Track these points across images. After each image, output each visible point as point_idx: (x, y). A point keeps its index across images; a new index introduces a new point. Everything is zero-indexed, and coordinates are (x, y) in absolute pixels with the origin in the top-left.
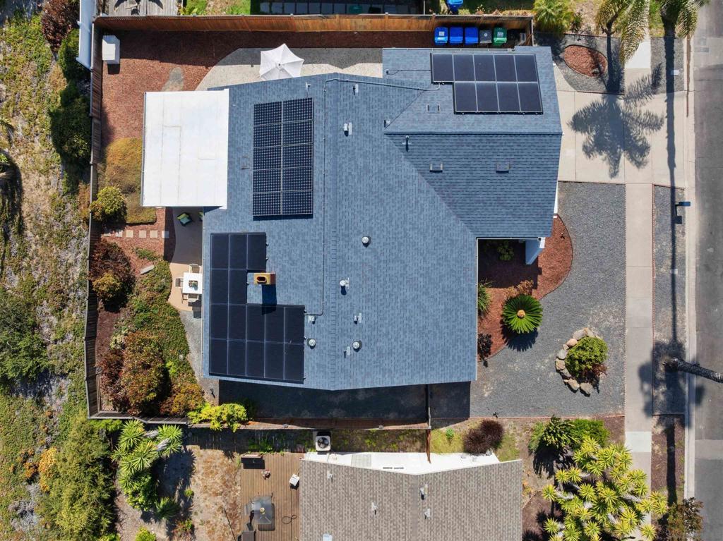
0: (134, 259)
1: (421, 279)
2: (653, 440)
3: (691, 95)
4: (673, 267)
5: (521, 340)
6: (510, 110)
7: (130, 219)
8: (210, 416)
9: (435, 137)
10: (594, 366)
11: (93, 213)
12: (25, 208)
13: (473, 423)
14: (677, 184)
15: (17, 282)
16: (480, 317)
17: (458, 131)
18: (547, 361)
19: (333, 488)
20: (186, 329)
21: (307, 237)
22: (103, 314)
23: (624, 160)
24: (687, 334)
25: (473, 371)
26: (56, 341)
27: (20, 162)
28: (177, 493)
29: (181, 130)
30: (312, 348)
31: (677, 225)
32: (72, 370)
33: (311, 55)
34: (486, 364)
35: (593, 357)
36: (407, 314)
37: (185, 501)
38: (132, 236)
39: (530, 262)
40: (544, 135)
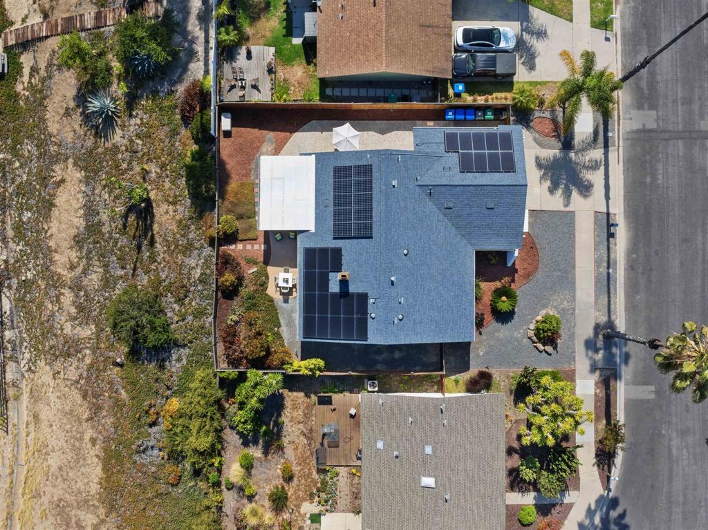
0: (243, 263)
1: (439, 276)
2: (595, 386)
3: (621, 149)
4: (608, 267)
5: (504, 317)
6: (494, 169)
7: (240, 237)
8: (300, 367)
9: (448, 187)
10: (553, 333)
11: (218, 233)
12: (156, 227)
13: (473, 372)
14: (611, 211)
15: (146, 281)
16: (477, 303)
17: (463, 183)
18: (522, 331)
19: (384, 410)
20: (278, 311)
21: (370, 251)
22: (221, 301)
23: (575, 194)
24: (618, 314)
25: (471, 336)
26: (177, 322)
27: (152, 195)
28: (272, 423)
29: (284, 181)
30: (373, 318)
31: (611, 239)
32: (191, 342)
33: (362, 125)
34: (480, 333)
35: (552, 328)
36: (431, 298)
37: (278, 428)
38: (241, 248)
39: (510, 264)
40: (516, 186)
